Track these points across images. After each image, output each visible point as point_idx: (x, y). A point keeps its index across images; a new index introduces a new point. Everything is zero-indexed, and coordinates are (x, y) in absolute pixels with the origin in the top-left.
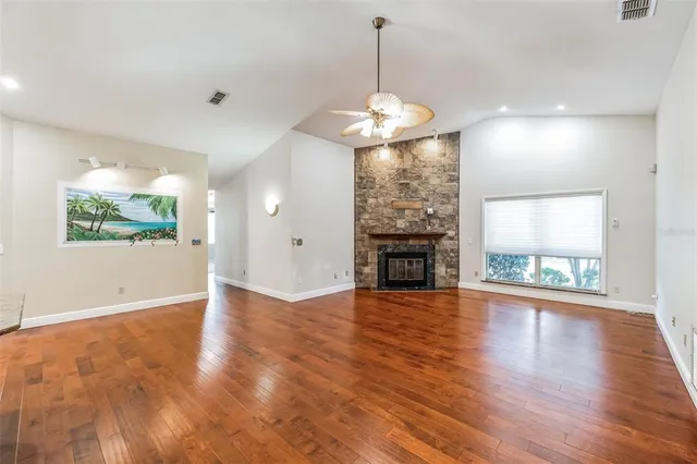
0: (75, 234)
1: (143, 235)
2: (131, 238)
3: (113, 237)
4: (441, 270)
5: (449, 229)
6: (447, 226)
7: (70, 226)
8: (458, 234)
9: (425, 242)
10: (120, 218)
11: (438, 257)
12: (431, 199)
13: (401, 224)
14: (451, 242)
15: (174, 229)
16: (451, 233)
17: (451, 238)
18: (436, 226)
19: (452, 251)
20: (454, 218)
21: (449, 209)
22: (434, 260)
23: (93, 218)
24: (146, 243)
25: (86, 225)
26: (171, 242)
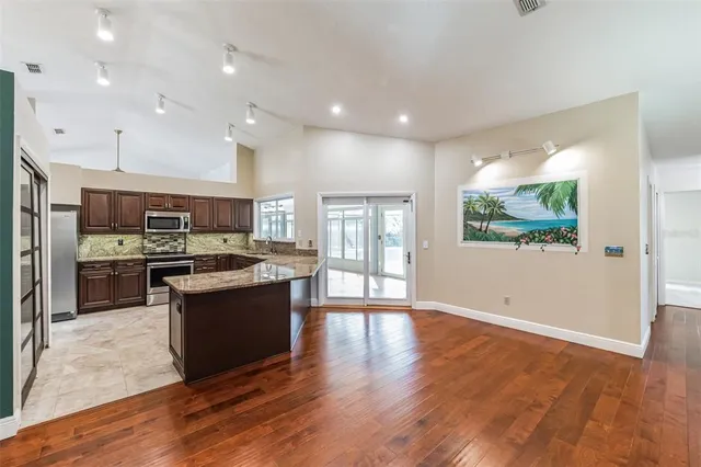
0: (472, 235)
1: (530, 237)
2: (517, 240)
3: (499, 238)
7: (466, 226)
10: (505, 217)
15: (574, 229)
23: (482, 218)
24: (534, 247)
25: (477, 224)
26: (569, 248)
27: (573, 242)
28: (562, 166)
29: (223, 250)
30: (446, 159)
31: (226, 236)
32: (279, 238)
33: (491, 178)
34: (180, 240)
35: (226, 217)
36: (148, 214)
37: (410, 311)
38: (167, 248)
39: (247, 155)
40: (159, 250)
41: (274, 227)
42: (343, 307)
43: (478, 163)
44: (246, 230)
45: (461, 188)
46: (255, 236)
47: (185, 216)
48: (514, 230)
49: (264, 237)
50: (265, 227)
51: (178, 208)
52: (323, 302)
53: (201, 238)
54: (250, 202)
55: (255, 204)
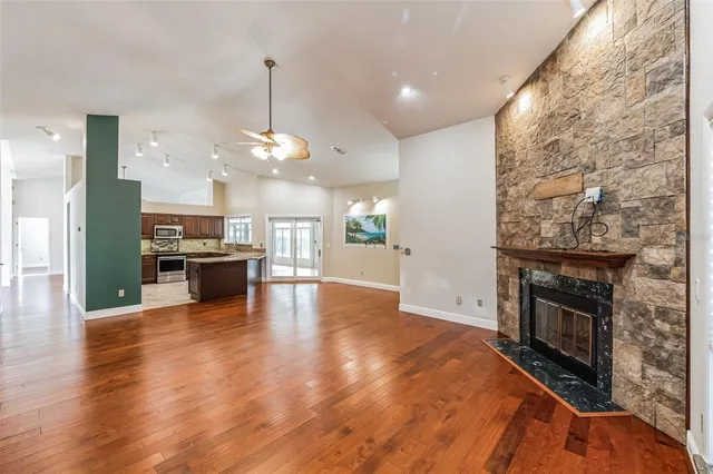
0: (350, 240)
1: (370, 241)
2: (366, 242)
3: (359, 241)
4: (627, 362)
5: (650, 243)
6: (643, 233)
7: (347, 235)
8: (684, 262)
9: (589, 274)
10: (362, 231)
11: (620, 320)
12: (600, 163)
13: (548, 229)
14: (656, 284)
15: (384, 237)
16: (657, 256)
17: (659, 272)
18: (614, 234)
19: (663, 313)
20: (673, 205)
21: (655, 178)
22: (610, 324)
23: (353, 231)
24: (372, 246)
25: (351, 234)
26: (383, 246)
27: (384, 243)
28: (382, 207)
29: (203, 250)
30: (337, 198)
31: (205, 241)
32: (243, 242)
33: (357, 211)
34: (175, 244)
35: (206, 229)
36: (156, 227)
37: (319, 282)
38: (166, 248)
39: (220, 188)
40: (161, 249)
41: (238, 234)
42: (281, 281)
43: (350, 203)
44: (220, 237)
45: (344, 215)
46: (226, 241)
47: (179, 228)
48: (365, 237)
49: (231, 241)
50: (231, 234)
51: (173, 223)
52: (269, 279)
53: (188, 242)
54: (223, 218)
55: (226, 220)
